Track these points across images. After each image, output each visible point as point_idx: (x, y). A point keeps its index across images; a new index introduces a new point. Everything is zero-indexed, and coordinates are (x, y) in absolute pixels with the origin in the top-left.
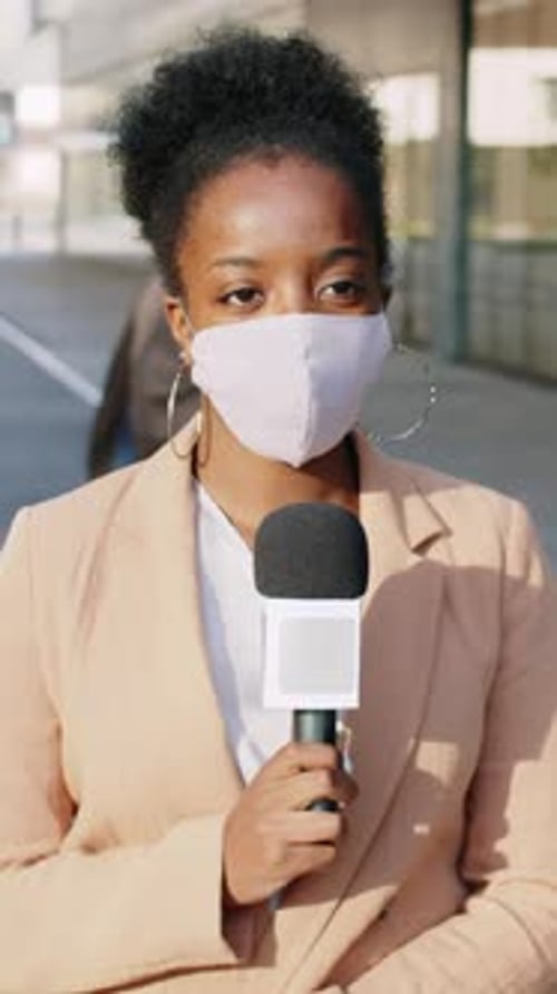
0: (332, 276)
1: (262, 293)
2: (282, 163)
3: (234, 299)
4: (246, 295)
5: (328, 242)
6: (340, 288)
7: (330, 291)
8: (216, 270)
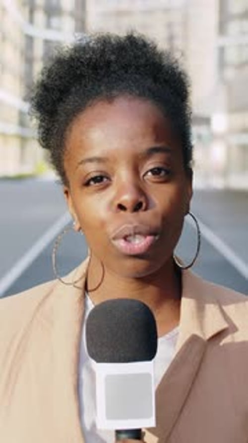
0: (150, 165)
1: (109, 178)
2: (116, 100)
3: (92, 183)
4: (98, 179)
5: (146, 143)
6: (156, 172)
7: (150, 174)
8: (81, 167)
